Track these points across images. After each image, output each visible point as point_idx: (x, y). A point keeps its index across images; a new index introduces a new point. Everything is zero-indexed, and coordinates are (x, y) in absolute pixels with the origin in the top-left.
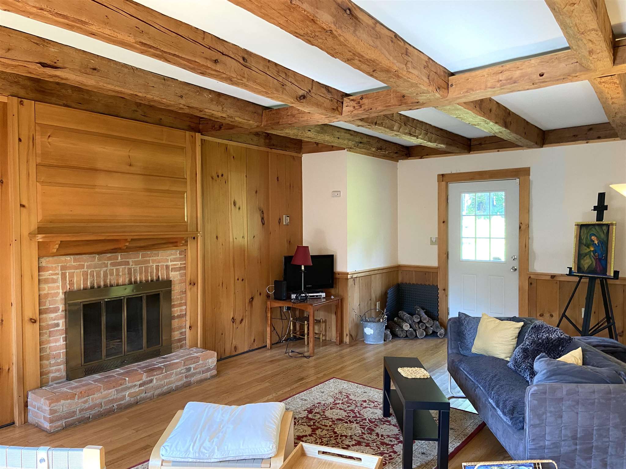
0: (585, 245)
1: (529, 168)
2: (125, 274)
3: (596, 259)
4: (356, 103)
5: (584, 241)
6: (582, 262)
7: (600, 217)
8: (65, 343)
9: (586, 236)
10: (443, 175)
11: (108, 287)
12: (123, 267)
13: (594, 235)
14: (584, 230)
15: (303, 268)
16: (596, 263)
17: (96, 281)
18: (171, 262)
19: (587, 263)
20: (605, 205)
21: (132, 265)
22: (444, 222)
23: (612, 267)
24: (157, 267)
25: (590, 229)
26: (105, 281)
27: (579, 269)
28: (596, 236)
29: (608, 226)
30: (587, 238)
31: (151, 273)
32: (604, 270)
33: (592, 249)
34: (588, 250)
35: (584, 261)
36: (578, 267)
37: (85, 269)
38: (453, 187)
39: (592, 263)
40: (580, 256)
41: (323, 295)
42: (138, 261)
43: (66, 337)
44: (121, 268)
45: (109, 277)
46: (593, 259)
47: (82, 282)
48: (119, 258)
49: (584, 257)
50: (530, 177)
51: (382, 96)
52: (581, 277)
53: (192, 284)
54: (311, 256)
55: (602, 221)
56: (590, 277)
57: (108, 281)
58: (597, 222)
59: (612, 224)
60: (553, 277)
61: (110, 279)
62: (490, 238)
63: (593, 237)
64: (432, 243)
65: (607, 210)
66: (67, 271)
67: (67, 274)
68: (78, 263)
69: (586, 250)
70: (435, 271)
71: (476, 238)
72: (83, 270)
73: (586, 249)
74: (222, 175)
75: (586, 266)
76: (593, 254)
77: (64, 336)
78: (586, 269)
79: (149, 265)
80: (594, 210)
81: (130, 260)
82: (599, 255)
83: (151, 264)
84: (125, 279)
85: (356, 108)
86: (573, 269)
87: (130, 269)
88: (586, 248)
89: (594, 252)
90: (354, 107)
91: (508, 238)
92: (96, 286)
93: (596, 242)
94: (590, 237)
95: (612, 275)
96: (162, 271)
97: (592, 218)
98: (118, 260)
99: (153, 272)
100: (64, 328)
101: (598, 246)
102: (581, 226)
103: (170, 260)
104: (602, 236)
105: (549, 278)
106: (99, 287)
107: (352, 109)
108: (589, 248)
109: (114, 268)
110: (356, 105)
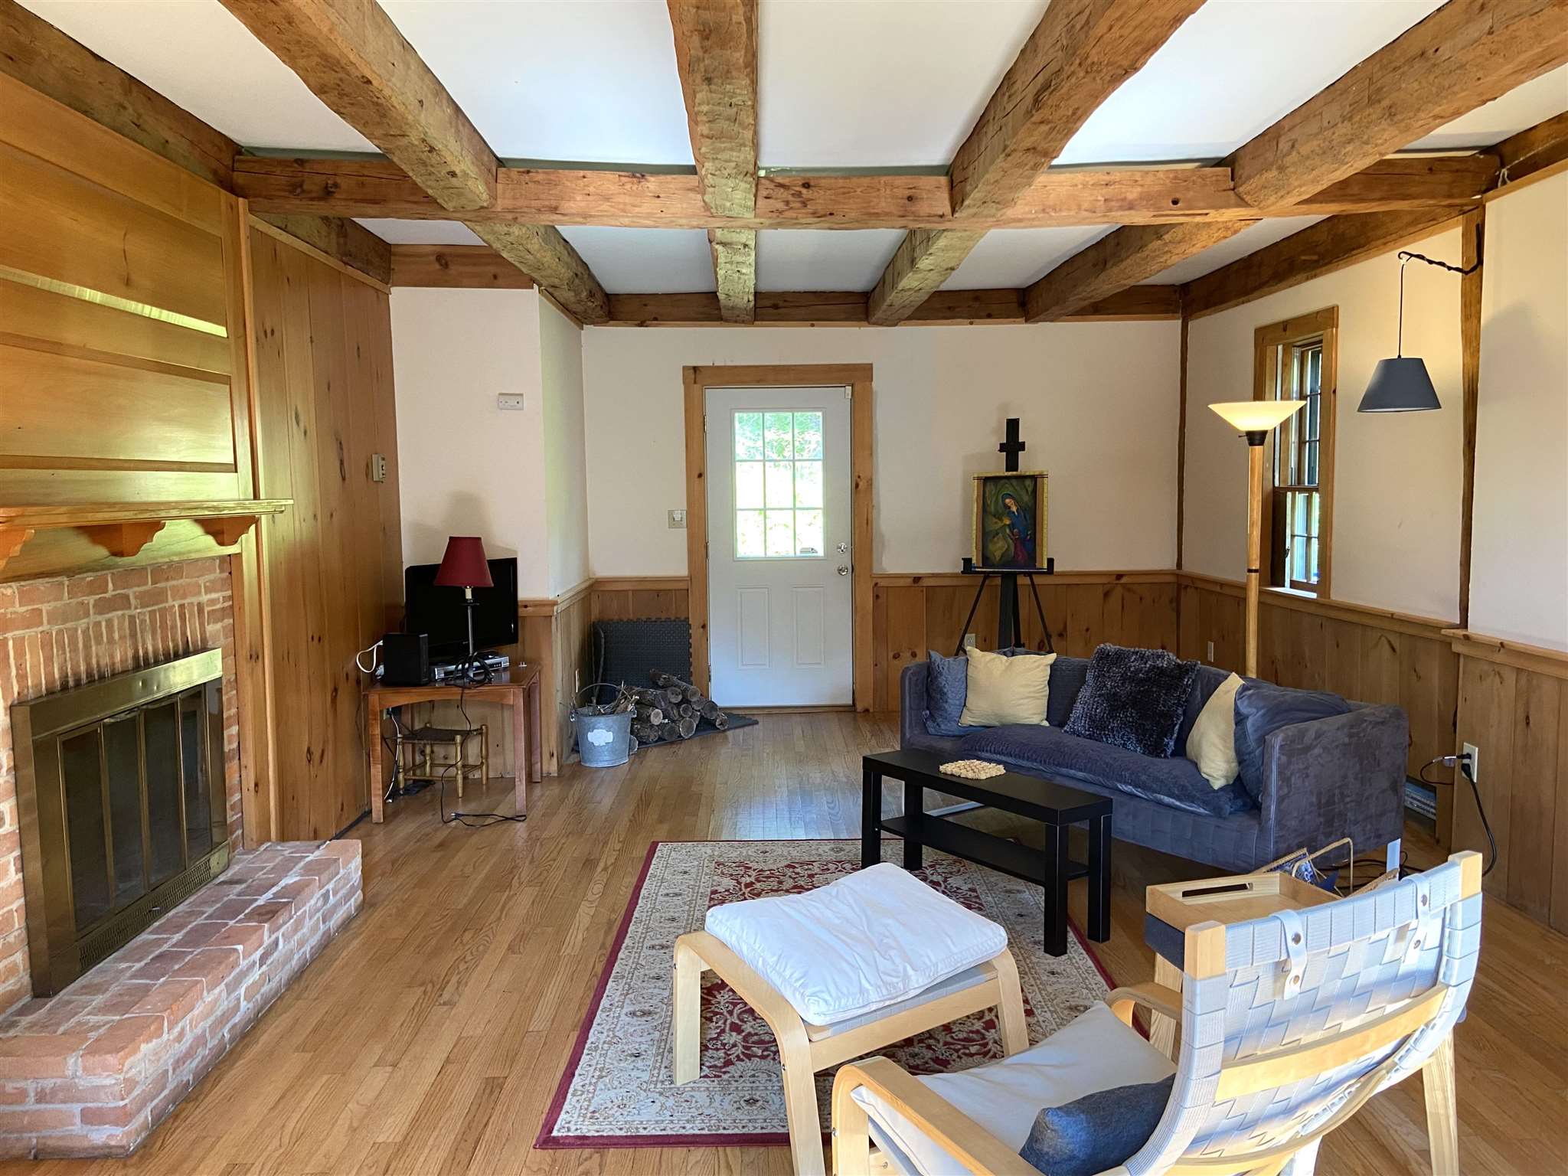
0: (994, 516)
1: (872, 364)
2: (125, 637)
3: (1015, 541)
4: (793, 194)
5: (992, 509)
6: (991, 547)
7: (1012, 464)
8: (20, 875)
9: (994, 499)
10: (695, 369)
11: (94, 681)
12: (120, 613)
13: (1010, 496)
14: (990, 487)
15: (469, 595)
16: (1016, 548)
17: (69, 667)
18: (206, 593)
19: (999, 548)
20: (1020, 441)
21: (136, 608)
22: (697, 475)
23: (1045, 553)
24: (182, 606)
25: (1003, 486)
26: (88, 665)
27: (986, 560)
28: (1013, 498)
29: (1034, 478)
30: (997, 501)
31: (172, 628)
32: (1032, 556)
33: (1008, 522)
34: (1000, 524)
35: (996, 543)
36: (984, 556)
37: (45, 627)
38: (715, 398)
39: (1009, 546)
40: (986, 536)
41: (504, 661)
42: (145, 592)
43: (22, 857)
44: (115, 615)
45: (94, 648)
46: (1009, 539)
47: (42, 666)
48: (110, 585)
49: (994, 537)
50: (874, 384)
51: (859, 190)
52: (987, 575)
53: (254, 657)
54: (488, 561)
55: (1016, 470)
56: (1004, 575)
57: (94, 661)
58: (1010, 473)
59: (1042, 476)
60: (917, 579)
61: (97, 655)
62: (794, 509)
63: (1007, 501)
64: (673, 522)
65: (1024, 450)
66: (9, 635)
67: (11, 643)
68: (30, 608)
69: (994, 525)
70: (682, 586)
71: (765, 509)
72: (41, 629)
73: (996, 523)
74: (273, 332)
75: (998, 554)
76: (1010, 530)
77: (17, 853)
78: (998, 559)
79: (167, 605)
80: (1001, 451)
81: (131, 592)
82: (1020, 532)
83: (170, 602)
84: (126, 653)
85: (792, 205)
86: (974, 561)
87: (132, 618)
88: (995, 520)
89: (1012, 527)
90: (787, 203)
91: (829, 510)
92: (71, 683)
93: (1014, 509)
94: (1003, 501)
95: (1045, 566)
96: (192, 621)
97: (997, 466)
98: (106, 592)
99: (176, 626)
100: (15, 827)
101: (1017, 517)
102: (986, 481)
103: (205, 587)
104: (1026, 498)
105: (909, 581)
106: (78, 683)
107: (781, 206)
108: (1001, 520)
109: (102, 619)
110: (790, 198)
